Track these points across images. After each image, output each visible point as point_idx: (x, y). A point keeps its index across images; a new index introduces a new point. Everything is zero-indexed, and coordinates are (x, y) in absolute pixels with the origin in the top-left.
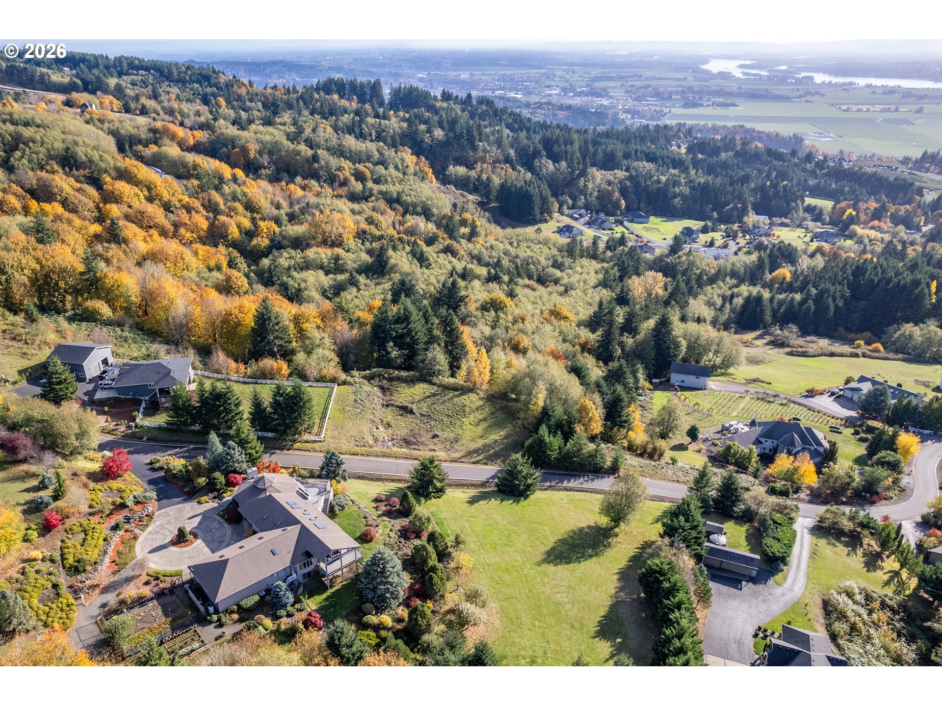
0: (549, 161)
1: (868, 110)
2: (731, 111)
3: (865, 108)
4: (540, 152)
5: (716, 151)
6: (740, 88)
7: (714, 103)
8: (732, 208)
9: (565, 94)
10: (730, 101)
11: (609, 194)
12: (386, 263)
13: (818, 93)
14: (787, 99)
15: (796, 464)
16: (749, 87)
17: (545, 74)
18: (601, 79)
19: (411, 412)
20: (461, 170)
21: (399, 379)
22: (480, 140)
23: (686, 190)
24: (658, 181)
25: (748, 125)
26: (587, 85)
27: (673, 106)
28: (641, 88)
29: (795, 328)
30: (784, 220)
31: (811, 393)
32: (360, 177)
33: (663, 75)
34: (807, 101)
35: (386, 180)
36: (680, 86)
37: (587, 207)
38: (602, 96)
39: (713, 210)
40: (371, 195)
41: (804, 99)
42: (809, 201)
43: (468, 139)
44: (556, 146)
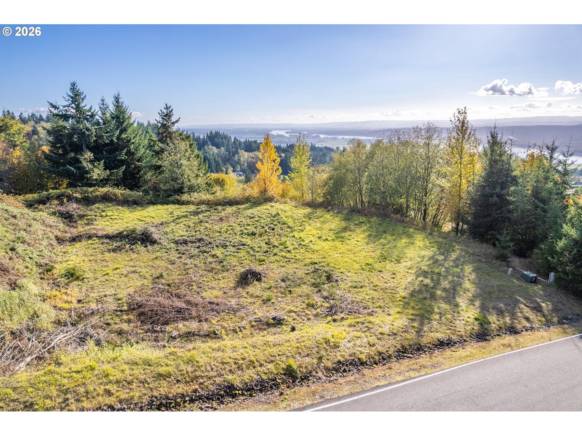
37: (242, 171)
44: (216, 139)
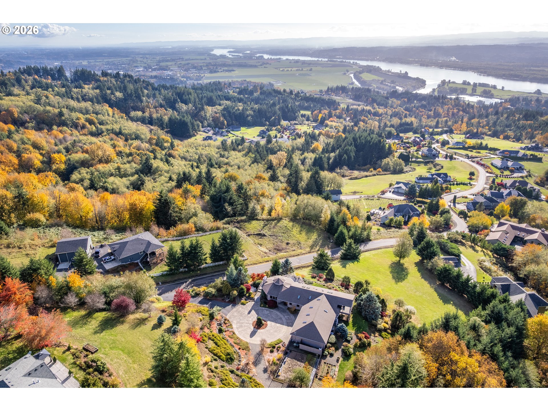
0: (183, 104)
1: (291, 70)
2: (233, 74)
3: (290, 69)
4: (177, 100)
5: (251, 93)
6: (233, 62)
7: (224, 70)
8: (274, 119)
9: (147, 70)
10: (230, 69)
11: (218, 118)
12: (151, 167)
13: (268, 63)
14: (256, 66)
15: (421, 220)
16: (237, 61)
17: (131, 60)
18: (163, 61)
19: (264, 235)
20: (139, 114)
21: (242, 221)
22: (143, 96)
23: (251, 112)
24: (239, 110)
25: (248, 80)
26: (157, 65)
27: (204, 73)
28: (185, 64)
29: (345, 167)
30: (295, 122)
31: (383, 193)
32: (91, 122)
33: (194, 57)
34: (265, 67)
35: (107, 123)
36: (204, 63)
37: (209, 126)
38: (166, 70)
39: (266, 120)
40: (103, 132)
41: (263, 66)
42: (302, 112)
43: (136, 96)
44: (184, 96)
